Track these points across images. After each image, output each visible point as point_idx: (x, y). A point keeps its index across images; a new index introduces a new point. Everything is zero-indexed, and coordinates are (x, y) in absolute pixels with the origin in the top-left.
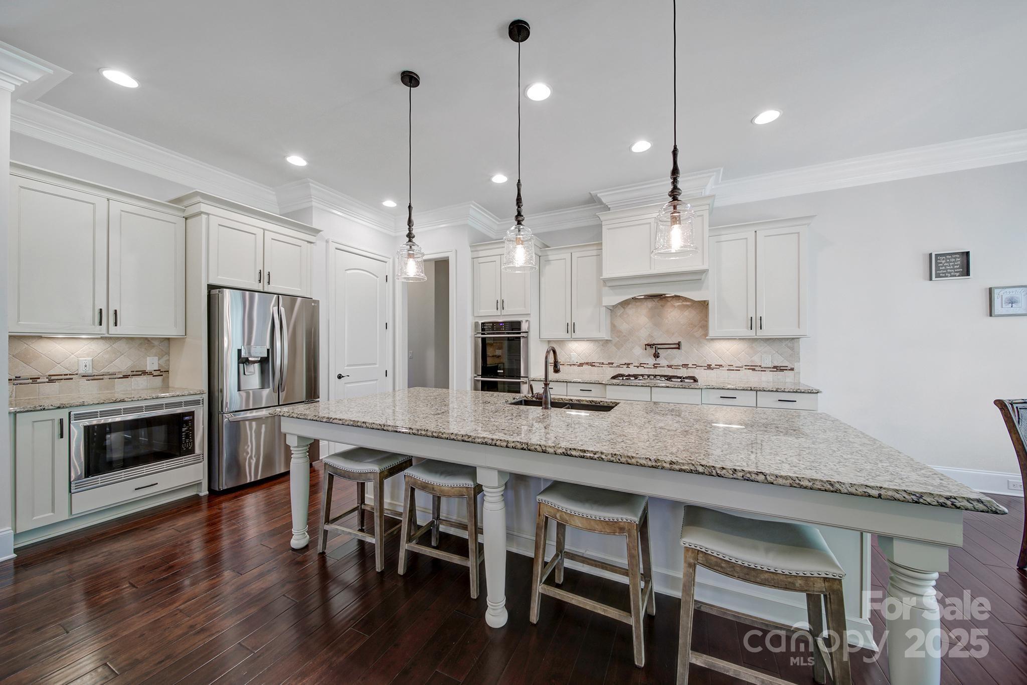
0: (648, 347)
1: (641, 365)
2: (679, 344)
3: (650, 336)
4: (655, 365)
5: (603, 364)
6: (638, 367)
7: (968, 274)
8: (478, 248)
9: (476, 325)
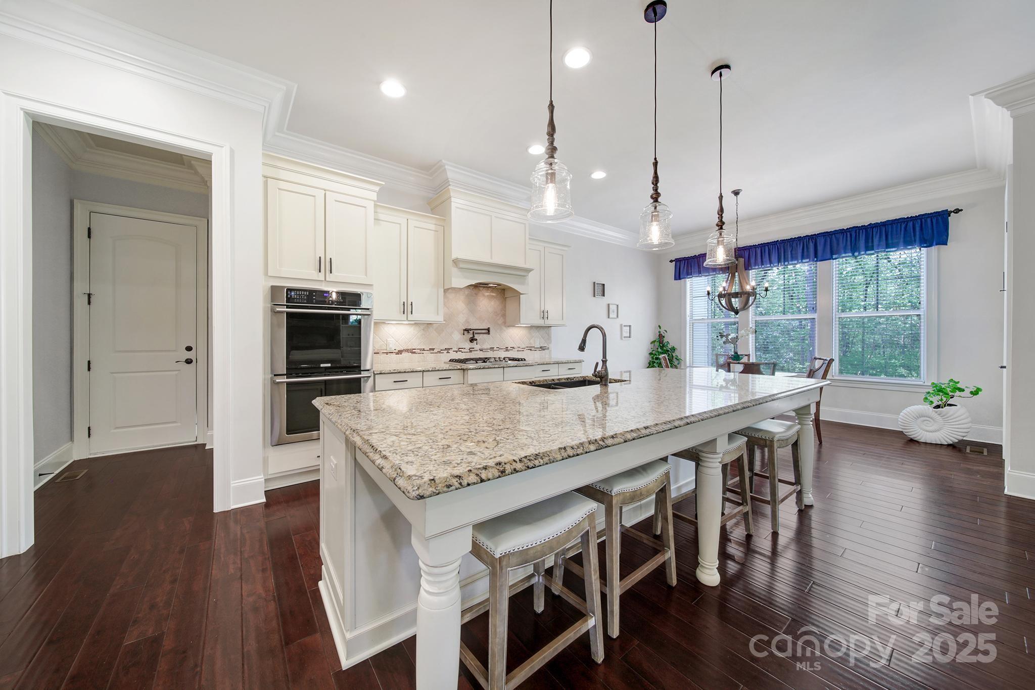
0: (466, 332)
1: (459, 350)
2: (489, 329)
3: (467, 322)
4: (471, 349)
5: (424, 350)
6: (456, 352)
7: (604, 296)
8: (279, 164)
9: (274, 290)
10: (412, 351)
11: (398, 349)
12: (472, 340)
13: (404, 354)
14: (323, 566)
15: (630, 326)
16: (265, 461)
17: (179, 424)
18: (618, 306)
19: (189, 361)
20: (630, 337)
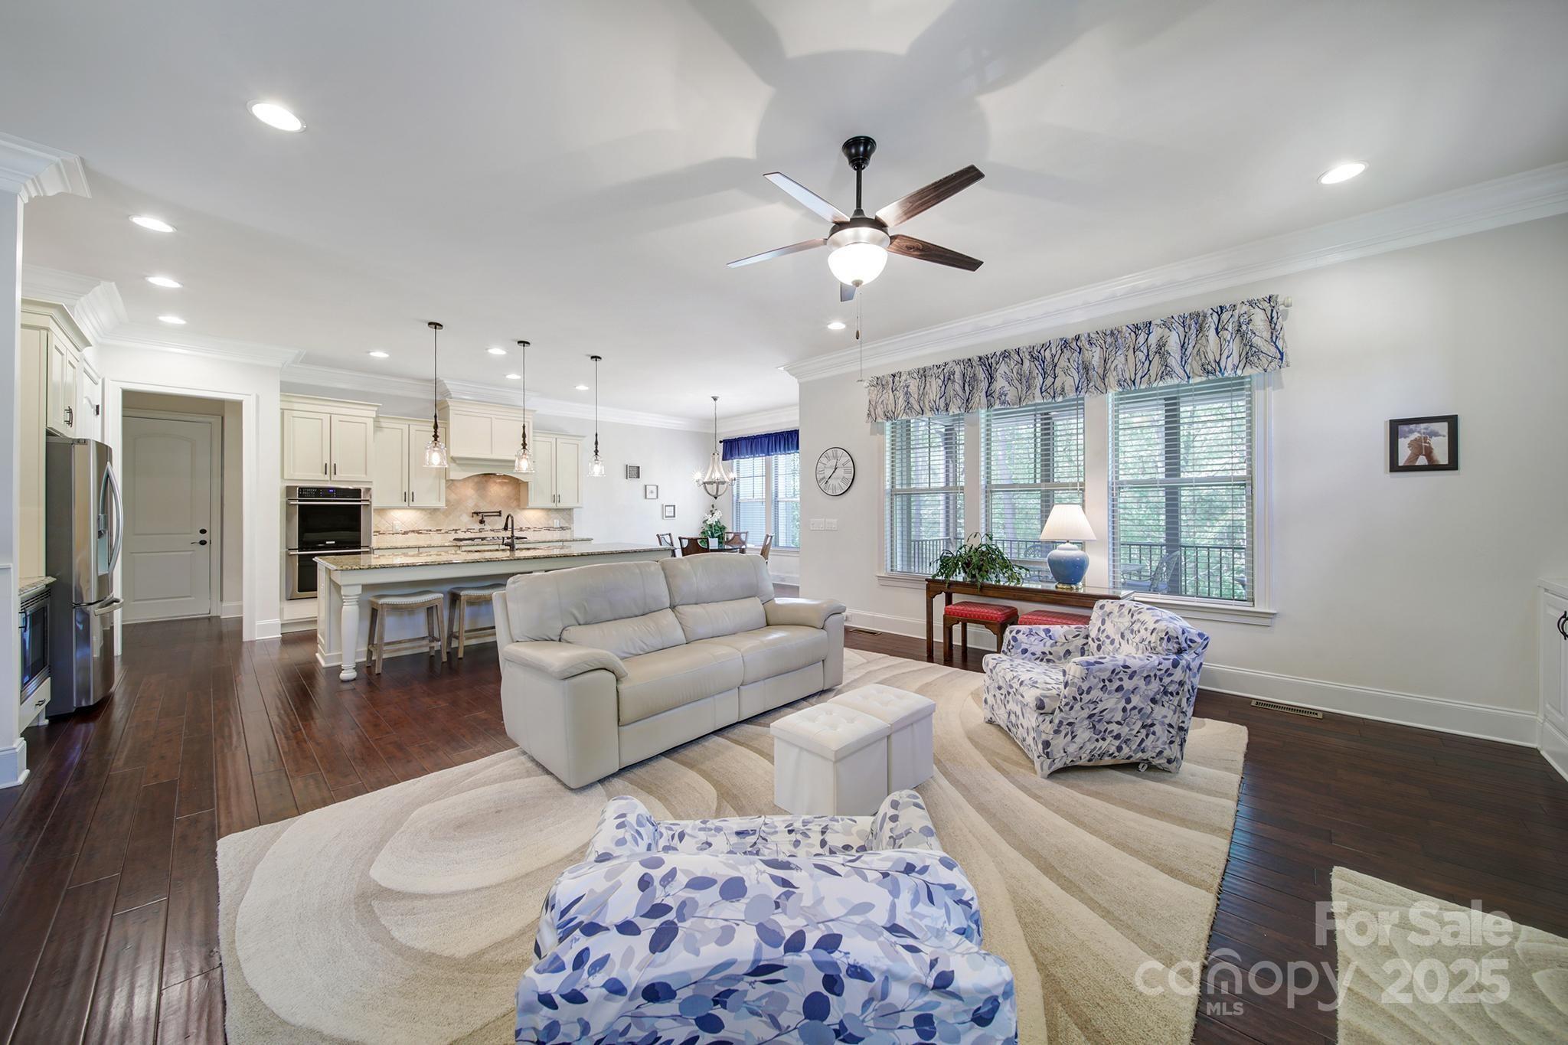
0: (475, 515)
2: (500, 512)
3: (476, 505)
4: (481, 530)
5: (430, 531)
6: (465, 532)
7: (638, 477)
8: (293, 400)
9: (289, 490)
10: (418, 532)
11: (404, 530)
12: (482, 522)
13: (411, 535)
14: (319, 646)
15: (674, 506)
16: (282, 611)
17: (193, 598)
18: (657, 487)
19: (203, 543)
20: (674, 516)
